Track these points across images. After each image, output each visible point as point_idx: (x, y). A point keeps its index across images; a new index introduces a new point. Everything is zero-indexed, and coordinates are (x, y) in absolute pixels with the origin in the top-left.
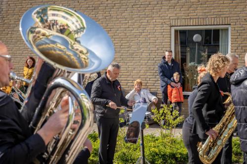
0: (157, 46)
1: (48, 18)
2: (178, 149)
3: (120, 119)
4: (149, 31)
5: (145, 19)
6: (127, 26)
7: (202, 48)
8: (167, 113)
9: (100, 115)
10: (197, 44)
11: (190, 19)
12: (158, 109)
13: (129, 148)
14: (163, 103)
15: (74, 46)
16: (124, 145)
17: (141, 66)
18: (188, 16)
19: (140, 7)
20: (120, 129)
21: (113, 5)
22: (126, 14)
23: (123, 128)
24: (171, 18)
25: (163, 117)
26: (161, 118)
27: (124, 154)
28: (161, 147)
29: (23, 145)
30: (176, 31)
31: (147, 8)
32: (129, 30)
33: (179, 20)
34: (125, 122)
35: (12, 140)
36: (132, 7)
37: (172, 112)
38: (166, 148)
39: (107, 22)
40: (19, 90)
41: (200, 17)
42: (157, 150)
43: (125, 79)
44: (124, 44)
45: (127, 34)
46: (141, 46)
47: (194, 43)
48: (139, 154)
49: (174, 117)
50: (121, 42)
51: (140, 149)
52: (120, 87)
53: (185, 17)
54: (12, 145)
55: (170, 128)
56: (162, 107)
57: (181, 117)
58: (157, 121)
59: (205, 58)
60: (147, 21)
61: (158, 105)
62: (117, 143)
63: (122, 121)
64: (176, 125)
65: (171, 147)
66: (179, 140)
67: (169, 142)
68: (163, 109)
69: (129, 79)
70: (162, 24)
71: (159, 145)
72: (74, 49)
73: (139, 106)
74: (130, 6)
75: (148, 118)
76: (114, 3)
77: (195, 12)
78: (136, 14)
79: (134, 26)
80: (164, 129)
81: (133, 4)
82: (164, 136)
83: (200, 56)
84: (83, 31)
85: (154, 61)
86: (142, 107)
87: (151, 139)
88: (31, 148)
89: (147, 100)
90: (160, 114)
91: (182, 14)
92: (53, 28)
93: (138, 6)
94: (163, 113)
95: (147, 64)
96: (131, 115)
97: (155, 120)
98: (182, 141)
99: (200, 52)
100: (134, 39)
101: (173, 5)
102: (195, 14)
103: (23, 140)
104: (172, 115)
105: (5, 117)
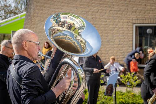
0: (124, 36)
1: (60, 20)
2: (137, 100)
3: (101, 81)
4: (119, 27)
5: (117, 19)
6: (106, 24)
7: (152, 37)
8: (130, 77)
9: (89, 78)
10: (149, 35)
11: (145, 19)
12: (125, 75)
13: (106, 99)
14: (128, 72)
15: (77, 37)
16: (103, 97)
17: (114, 48)
18: (144, 17)
19: (114, 12)
20: (101, 87)
21: (98, 10)
22: (105, 16)
23: (103, 86)
24: (133, 19)
25: (128, 80)
26: (126, 81)
27: (103, 102)
28: (126, 99)
29: (43, 96)
30: (136, 27)
31: (118, 13)
32: (107, 26)
33: (138, 20)
34: (104, 83)
35: (36, 93)
36: (109, 12)
37: (133, 77)
38: (129, 99)
39: (94, 21)
40: (41, 62)
41: (152, 18)
42: (124, 101)
43: (104, 56)
44: (104, 35)
45: (106, 28)
46: (114, 36)
47: (147, 34)
48: (112, 103)
49: (135, 80)
50: (103, 33)
51: (113, 100)
52: (101, 61)
53: (142, 18)
54: (36, 96)
55: (132, 87)
56: (127, 74)
57: (139, 81)
58: (124, 82)
59: (154, 44)
60: (118, 20)
61: (124, 72)
62: (99, 95)
63: (102, 82)
64: (136, 85)
65: (132, 99)
66: (137, 95)
67: (131, 96)
68: (128, 75)
69: (106, 56)
70: (128, 22)
71: (125, 97)
72: (77, 39)
73: (113, 73)
74: (108, 11)
75: (119, 81)
76: (98, 9)
77: (148, 15)
78: (111, 16)
79: (110, 24)
80: (128, 87)
81: (109, 10)
82: (128, 92)
83: (151, 42)
84: (84, 29)
85: (122, 45)
86: (115, 74)
87: (120, 94)
88: (47, 99)
89: (118, 70)
90: (126, 78)
91: (140, 16)
92: (64, 26)
93: (113, 11)
94: (128, 77)
95: (118, 47)
96: (108, 78)
97: (123, 82)
98: (139, 95)
99: (151, 40)
100: (110, 31)
101: (135, 10)
102: (148, 16)
103: (43, 94)
104: (133, 79)
105: (34, 79)
